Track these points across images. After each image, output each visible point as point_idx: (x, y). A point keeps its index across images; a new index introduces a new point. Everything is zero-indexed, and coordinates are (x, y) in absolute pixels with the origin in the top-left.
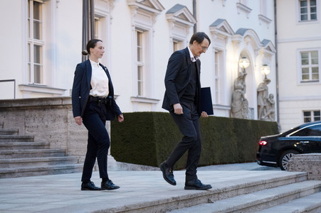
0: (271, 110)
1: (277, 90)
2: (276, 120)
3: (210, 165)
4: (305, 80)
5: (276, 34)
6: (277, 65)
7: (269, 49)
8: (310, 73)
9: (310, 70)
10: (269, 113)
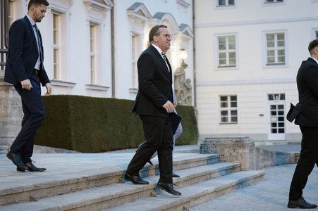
0: (188, 95)
1: (195, 74)
2: (193, 105)
3: (126, 148)
4: (222, 65)
5: (194, 18)
6: (194, 50)
7: (187, 33)
8: (228, 58)
9: (228, 55)
10: (186, 97)
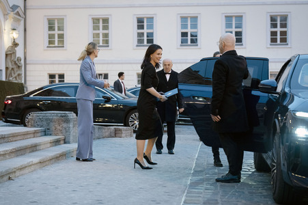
0: (18, 72)
1: (25, 53)
2: (23, 82)
4: (51, 45)
5: (25, 0)
6: (25, 30)
7: (18, 14)
8: (56, 39)
9: (56, 36)
10: (16, 74)
